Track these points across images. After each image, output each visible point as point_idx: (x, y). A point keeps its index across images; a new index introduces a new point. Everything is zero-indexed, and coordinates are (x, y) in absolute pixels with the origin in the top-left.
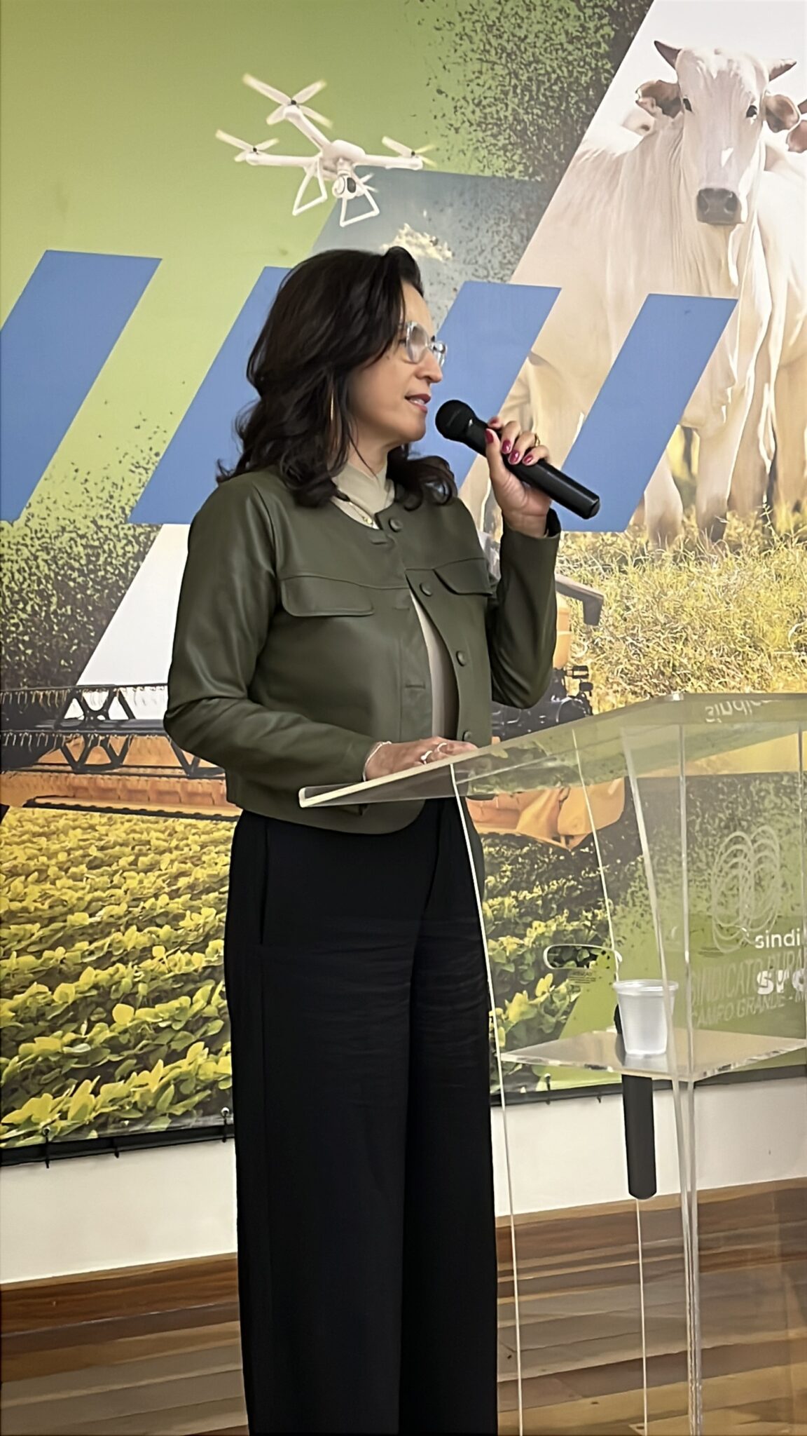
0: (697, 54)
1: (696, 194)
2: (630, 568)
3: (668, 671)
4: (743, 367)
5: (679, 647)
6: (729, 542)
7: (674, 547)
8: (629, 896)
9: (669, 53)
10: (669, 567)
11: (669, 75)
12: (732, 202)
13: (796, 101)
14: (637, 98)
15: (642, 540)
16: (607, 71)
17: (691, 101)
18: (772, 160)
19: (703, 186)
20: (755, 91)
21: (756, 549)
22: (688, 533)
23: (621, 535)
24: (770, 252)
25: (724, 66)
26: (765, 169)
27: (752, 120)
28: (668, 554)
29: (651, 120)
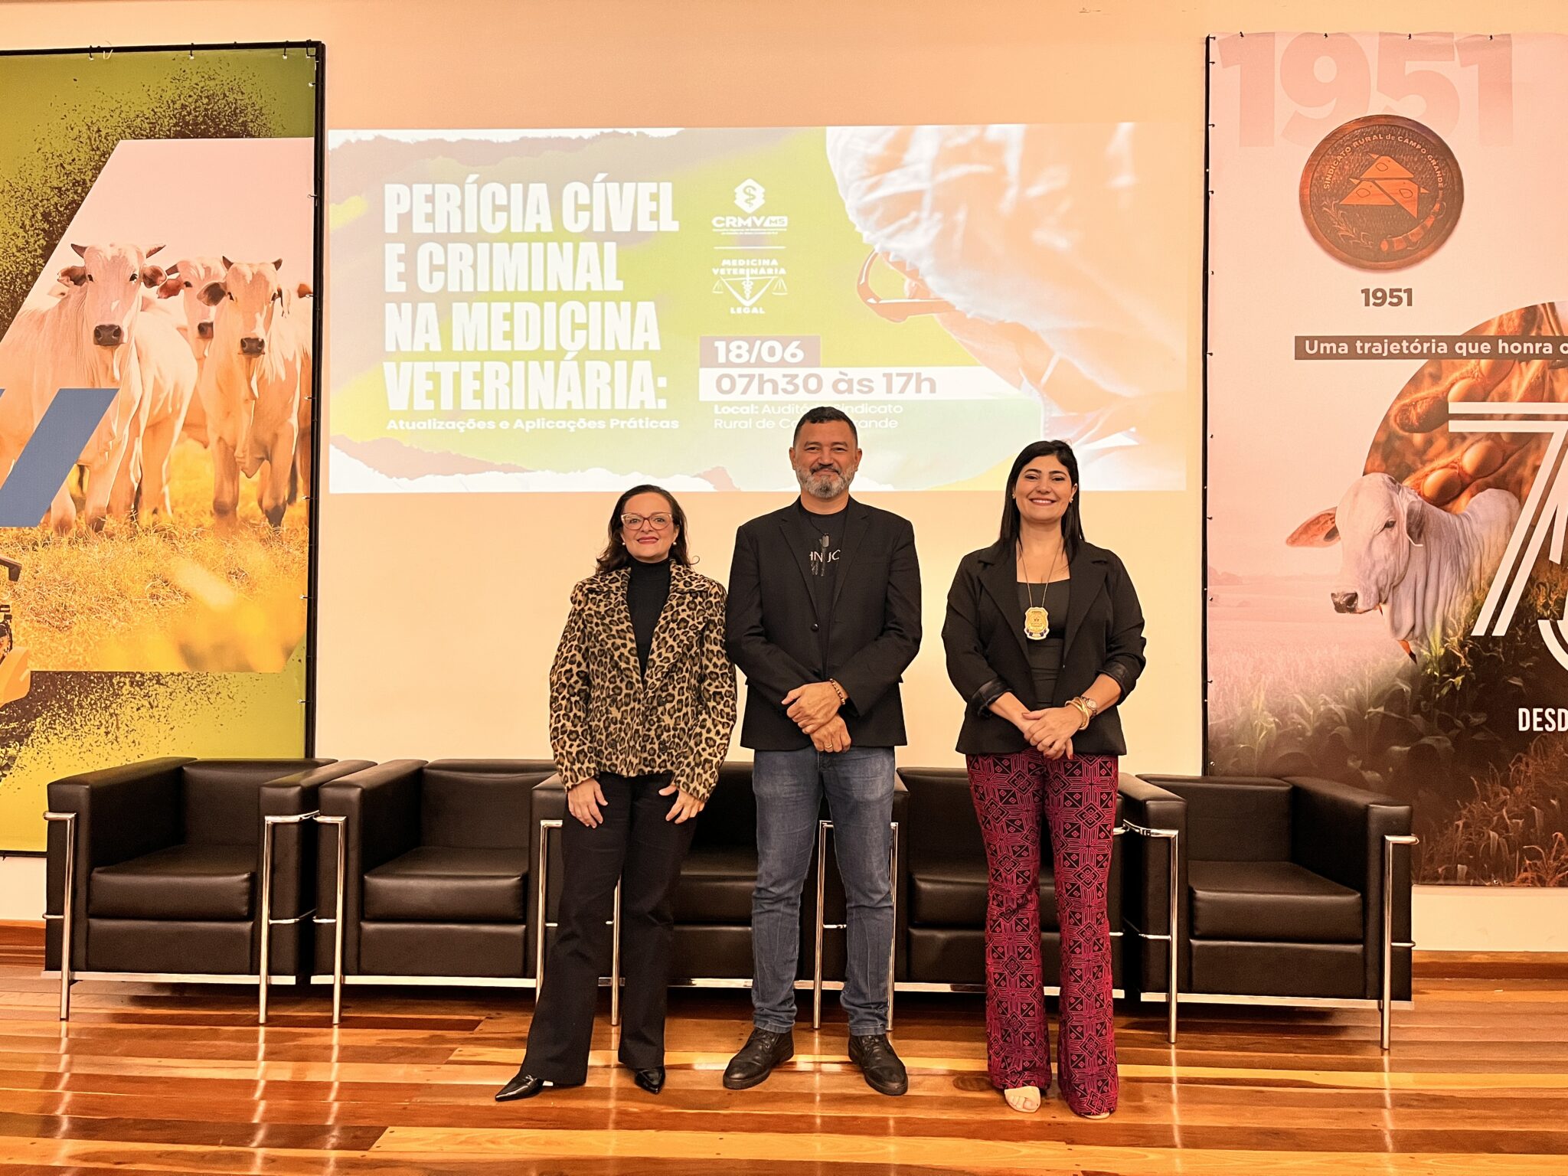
0: (98, 248)
1: (94, 329)
2: (40, 548)
3: (61, 609)
4: (121, 427)
5: (70, 595)
6: (106, 533)
7: (69, 536)
8: (29, 742)
9: (79, 250)
10: (65, 548)
12: (118, 332)
13: (164, 268)
14: (58, 277)
15: (48, 532)
16: (40, 265)
17: (93, 276)
19: (98, 325)
20: (136, 266)
21: (125, 537)
22: (79, 528)
23: (35, 529)
24: (141, 360)
25: (115, 252)
27: (134, 282)
28: (65, 540)
29: (65, 289)
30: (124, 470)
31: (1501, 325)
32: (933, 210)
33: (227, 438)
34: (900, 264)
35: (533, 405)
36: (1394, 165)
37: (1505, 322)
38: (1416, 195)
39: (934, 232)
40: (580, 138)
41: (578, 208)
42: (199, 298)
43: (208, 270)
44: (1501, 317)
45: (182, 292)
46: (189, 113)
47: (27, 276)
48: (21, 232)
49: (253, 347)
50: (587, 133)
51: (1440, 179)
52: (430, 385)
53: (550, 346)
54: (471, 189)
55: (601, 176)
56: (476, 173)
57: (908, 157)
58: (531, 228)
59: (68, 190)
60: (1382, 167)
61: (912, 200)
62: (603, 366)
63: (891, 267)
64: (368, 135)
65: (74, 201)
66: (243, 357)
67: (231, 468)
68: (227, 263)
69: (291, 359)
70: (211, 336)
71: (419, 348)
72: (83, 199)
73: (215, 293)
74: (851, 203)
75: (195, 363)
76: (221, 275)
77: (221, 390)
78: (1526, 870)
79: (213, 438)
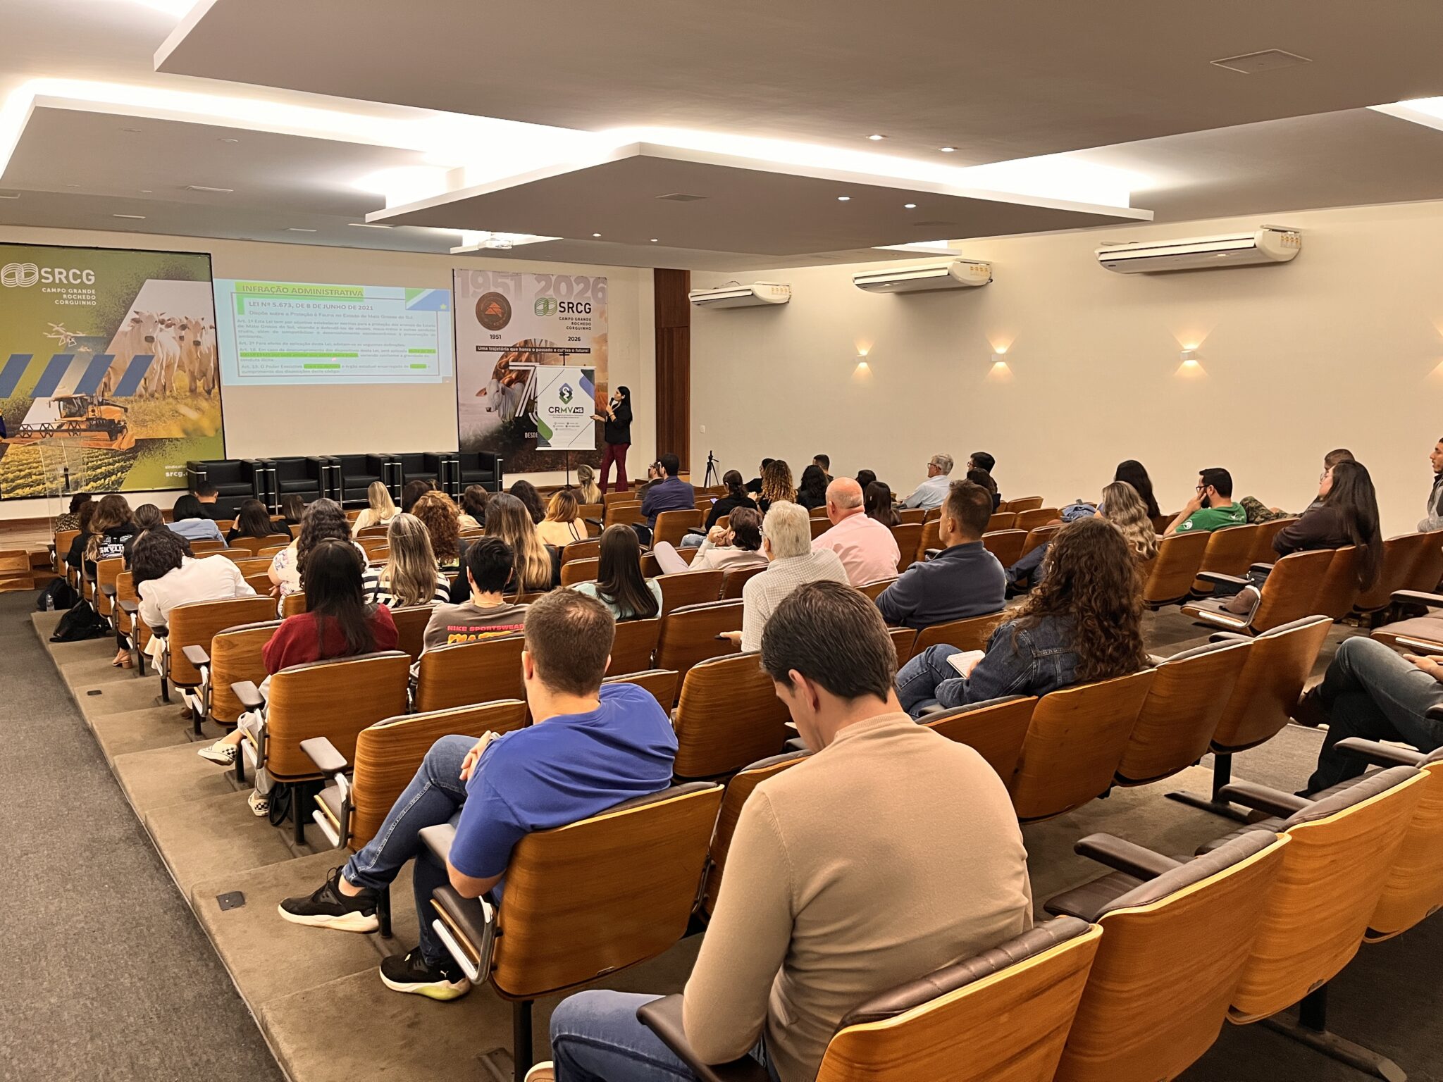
0: (143, 312)
1: (144, 337)
2: (134, 402)
3: (143, 420)
4: (157, 366)
5: (145, 416)
6: (155, 398)
9: (137, 313)
11: (137, 316)
12: (153, 338)
13: (166, 319)
14: (130, 320)
15: (136, 398)
16: (123, 316)
17: (143, 321)
19: (146, 336)
21: (162, 399)
22: (146, 396)
23: (132, 397)
24: (162, 346)
25: (150, 314)
26: (161, 331)
28: (142, 400)
29: (133, 325)
30: (159, 379)
31: (520, 344)
33: (192, 370)
36: (496, 305)
38: (502, 312)
42: (178, 328)
43: (180, 320)
45: (173, 327)
46: (170, 273)
47: (119, 320)
48: (115, 306)
49: (197, 343)
51: (506, 308)
59: (131, 293)
60: (493, 305)
65: (133, 297)
66: (194, 346)
67: (193, 379)
68: (187, 318)
69: (209, 347)
70: (183, 340)
72: (136, 297)
73: (184, 327)
75: (179, 348)
76: (185, 322)
77: (188, 355)
79: (187, 370)
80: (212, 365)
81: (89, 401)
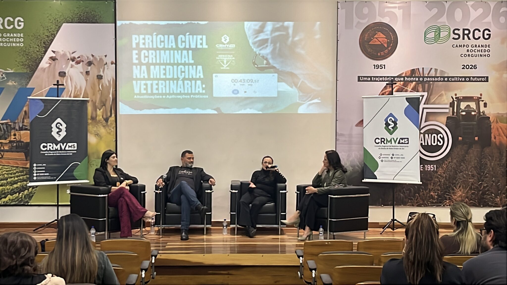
0: (59, 51)
9: (54, 52)
11: (54, 55)
12: (65, 73)
13: (76, 57)
14: (48, 59)
16: (43, 55)
17: (58, 59)
18: (72, 66)
19: (59, 71)
20: (69, 56)
24: (72, 80)
25: (63, 53)
26: (71, 67)
27: (69, 60)
29: (50, 62)
31: (406, 73)
32: (271, 43)
34: (263, 57)
35: (171, 92)
36: (381, 34)
37: (407, 73)
38: (386, 42)
39: (271, 49)
40: (182, 24)
41: (182, 42)
42: (86, 64)
43: (88, 57)
44: (406, 72)
45: (81, 63)
46: (82, 17)
47: (40, 58)
48: (38, 47)
49: (100, 77)
50: (184, 23)
51: (392, 38)
52: (145, 87)
53: (176, 77)
54: (154, 37)
55: (188, 34)
56: (155, 32)
57: (265, 30)
58: (170, 47)
59: (50, 36)
60: (379, 35)
61: (266, 41)
62: (189, 82)
63: (261, 57)
64: (128, 22)
65: (52, 39)
66: (97, 80)
67: (95, 108)
68: (93, 56)
69: (109, 80)
70: (89, 75)
71: (142, 77)
72: (54, 39)
73: (90, 63)
74: (250, 41)
75: (85, 81)
76: (91, 59)
77: (92, 88)
78: (409, 203)
79: (90, 100)
80: (111, 96)
81: (12, 126)
